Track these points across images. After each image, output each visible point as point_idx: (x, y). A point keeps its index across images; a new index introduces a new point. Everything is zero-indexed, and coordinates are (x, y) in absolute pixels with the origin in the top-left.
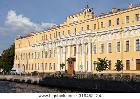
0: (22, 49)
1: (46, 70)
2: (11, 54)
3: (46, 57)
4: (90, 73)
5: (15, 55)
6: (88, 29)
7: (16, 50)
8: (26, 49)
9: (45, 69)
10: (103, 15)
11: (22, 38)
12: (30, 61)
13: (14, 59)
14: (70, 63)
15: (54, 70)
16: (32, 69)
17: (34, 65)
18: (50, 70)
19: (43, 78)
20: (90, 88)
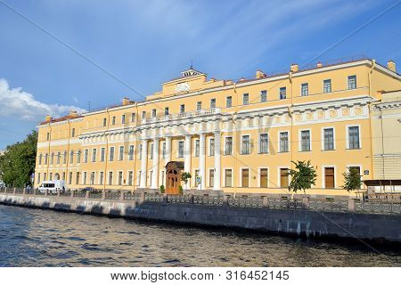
0: (53, 144)
1: (110, 184)
2: (30, 153)
3: (112, 160)
4: (218, 192)
5: (38, 155)
6: (213, 106)
7: (40, 145)
8: (64, 142)
9: (108, 183)
10: (244, 82)
11: (53, 121)
12: (74, 167)
13: (35, 162)
14: (171, 172)
15: (130, 185)
16: (77, 183)
17: (82, 176)
18: (120, 184)
19: (137, 203)
20: (279, 229)
